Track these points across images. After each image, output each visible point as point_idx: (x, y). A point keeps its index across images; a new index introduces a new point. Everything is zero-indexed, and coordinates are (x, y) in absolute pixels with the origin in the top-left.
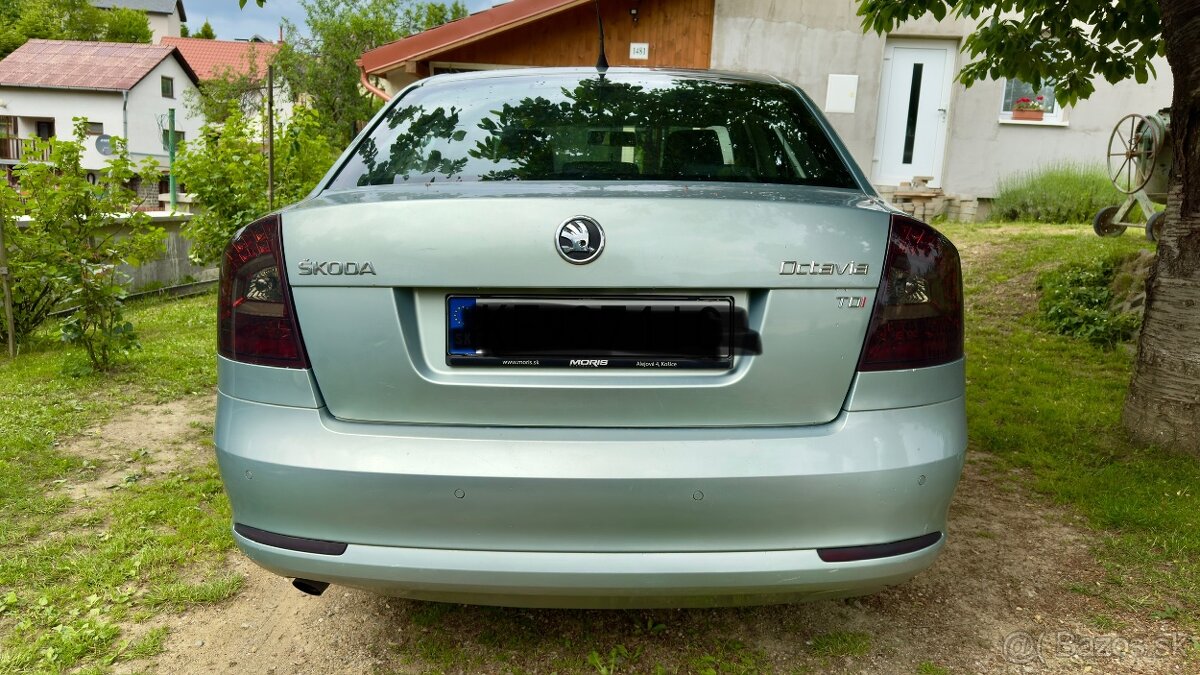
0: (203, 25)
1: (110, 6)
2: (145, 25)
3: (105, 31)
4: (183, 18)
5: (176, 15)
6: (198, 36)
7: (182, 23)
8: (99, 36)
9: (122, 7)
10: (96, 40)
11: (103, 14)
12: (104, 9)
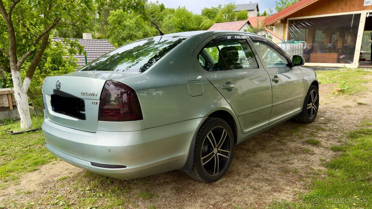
0: (264, 12)
1: (239, 11)
2: (247, 14)
3: (237, 18)
4: (258, 11)
5: (256, 10)
6: (262, 16)
7: (258, 12)
8: (235, 20)
9: (241, 10)
10: (234, 21)
11: (236, 13)
12: (236, 11)
